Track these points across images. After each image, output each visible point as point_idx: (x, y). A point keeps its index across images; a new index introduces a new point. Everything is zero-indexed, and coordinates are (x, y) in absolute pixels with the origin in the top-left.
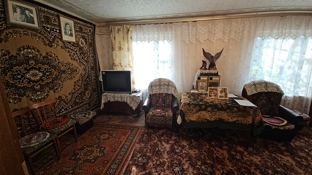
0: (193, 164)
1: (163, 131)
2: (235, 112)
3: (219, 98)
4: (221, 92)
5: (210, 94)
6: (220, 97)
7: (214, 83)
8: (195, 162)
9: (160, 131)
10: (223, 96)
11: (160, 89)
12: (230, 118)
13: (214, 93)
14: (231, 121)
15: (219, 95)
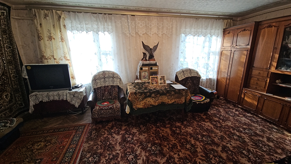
0: (144, 147)
1: (112, 123)
2: (173, 95)
3: (159, 85)
4: (161, 79)
5: (152, 82)
6: (161, 84)
7: (154, 72)
8: (146, 145)
9: (109, 125)
10: (162, 83)
11: (105, 81)
12: (169, 100)
13: (155, 81)
14: (170, 103)
15: (159, 82)
